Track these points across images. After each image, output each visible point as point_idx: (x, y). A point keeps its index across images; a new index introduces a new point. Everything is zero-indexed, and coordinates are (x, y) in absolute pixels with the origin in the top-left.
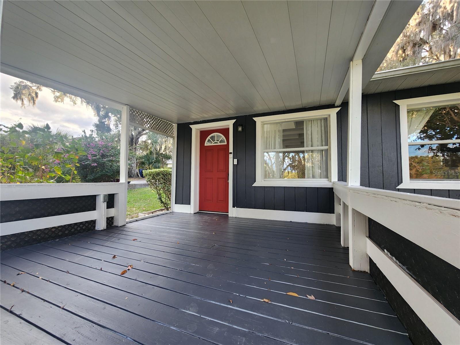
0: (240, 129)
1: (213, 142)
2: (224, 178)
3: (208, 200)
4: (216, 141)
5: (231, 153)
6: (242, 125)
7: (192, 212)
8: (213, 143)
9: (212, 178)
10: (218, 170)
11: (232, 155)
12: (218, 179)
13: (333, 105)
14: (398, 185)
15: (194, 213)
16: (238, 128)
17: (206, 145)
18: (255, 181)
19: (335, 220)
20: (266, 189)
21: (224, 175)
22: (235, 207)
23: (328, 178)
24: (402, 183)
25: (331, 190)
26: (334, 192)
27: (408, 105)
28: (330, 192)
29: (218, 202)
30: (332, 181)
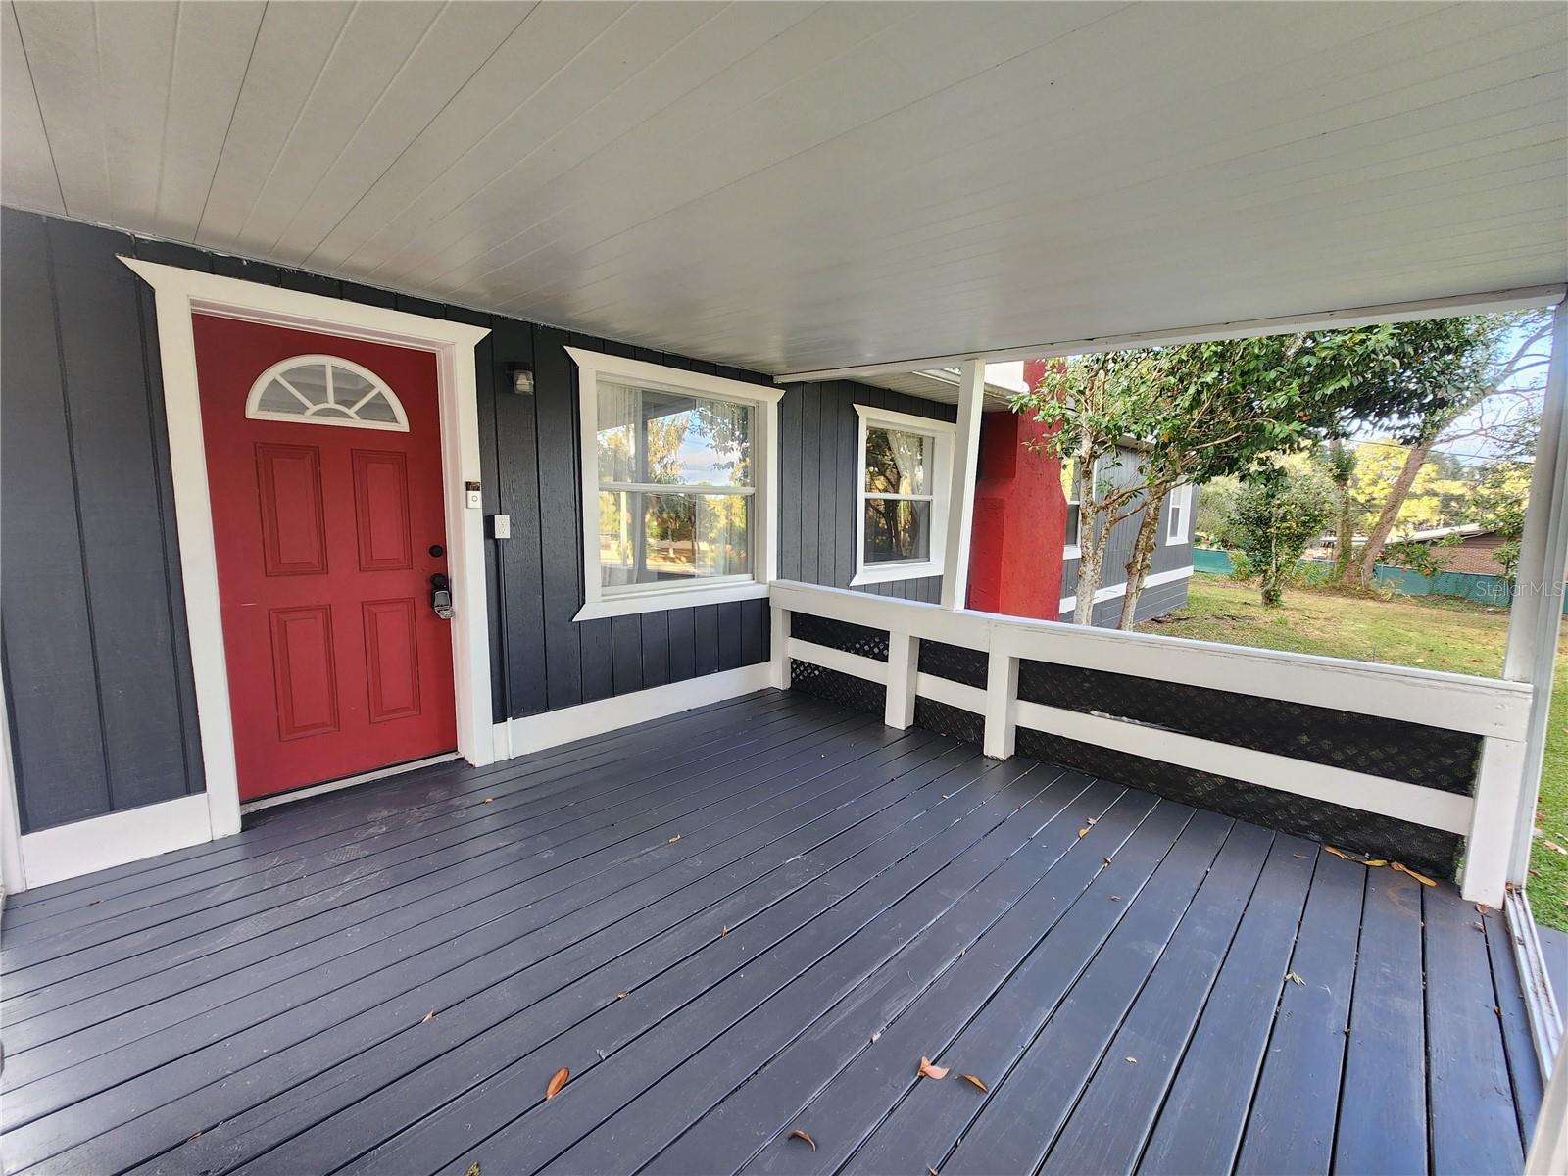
0: (524, 383)
1: (313, 408)
2: (401, 600)
3: (305, 728)
4: (332, 404)
5: (469, 486)
6: (524, 367)
8: (315, 414)
9: (327, 610)
10: (363, 563)
11: (478, 494)
12: (366, 608)
13: (772, 378)
14: (851, 580)
15: (243, 831)
16: (512, 377)
17: (253, 411)
18: (581, 602)
19: (773, 675)
20: (616, 626)
21: (403, 584)
22: (509, 720)
23: (752, 573)
24: (855, 573)
25: (765, 603)
26: (770, 607)
27: (868, 420)
28: (761, 608)
29: (378, 719)
30: (768, 581)
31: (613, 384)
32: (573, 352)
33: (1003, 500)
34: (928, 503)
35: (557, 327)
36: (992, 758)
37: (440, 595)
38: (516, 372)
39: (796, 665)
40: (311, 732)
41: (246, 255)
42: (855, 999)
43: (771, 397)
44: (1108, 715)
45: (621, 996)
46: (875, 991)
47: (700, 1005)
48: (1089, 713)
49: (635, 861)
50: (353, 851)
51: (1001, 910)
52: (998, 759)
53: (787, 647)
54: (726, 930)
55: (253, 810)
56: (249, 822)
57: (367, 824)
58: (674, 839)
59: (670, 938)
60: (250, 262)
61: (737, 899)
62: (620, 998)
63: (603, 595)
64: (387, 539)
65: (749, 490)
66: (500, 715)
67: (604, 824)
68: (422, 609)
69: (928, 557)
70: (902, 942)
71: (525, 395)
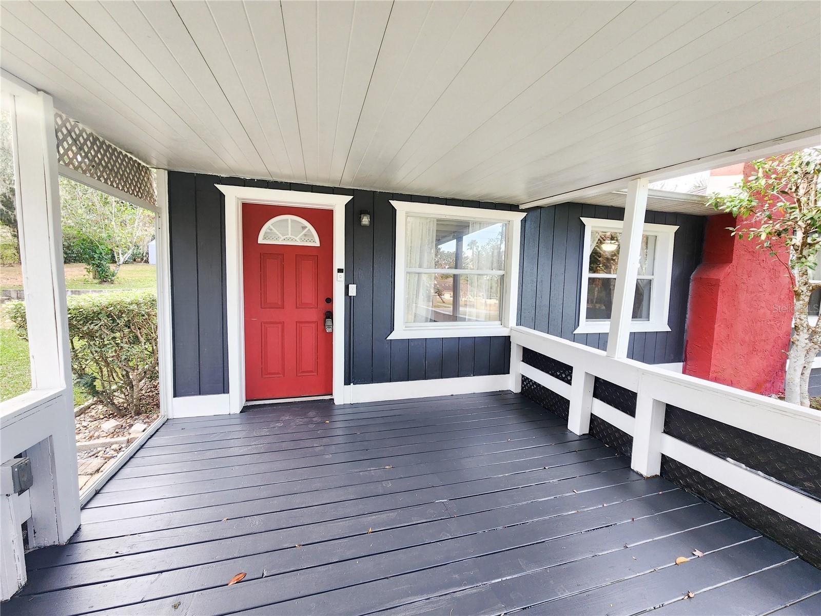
0: (366, 220)
1: (283, 238)
2: (313, 322)
3: (270, 374)
4: (290, 236)
5: (340, 271)
6: (365, 212)
7: (237, 410)
8: (283, 241)
9: (282, 323)
10: (298, 305)
11: (343, 275)
12: (298, 324)
13: (518, 206)
14: (575, 329)
15: (241, 412)
16: (360, 217)
17: (261, 240)
18: (392, 329)
19: (510, 383)
20: (412, 344)
21: (314, 315)
22: (352, 384)
23: (501, 321)
24: (578, 325)
25: (507, 340)
26: (511, 342)
27: (592, 227)
28: (506, 342)
29: (299, 375)
30: (510, 327)
31: (421, 217)
32: (394, 203)
33: (718, 280)
34: (650, 281)
35: (386, 191)
36: (637, 473)
37: (328, 322)
38: (362, 215)
39: (525, 379)
40: (273, 376)
41: (256, 178)
42: (405, 610)
43: (517, 218)
44: (743, 466)
45: (296, 546)
46: (423, 611)
47: (324, 570)
48: (724, 459)
49: (361, 473)
50: (265, 432)
51: (558, 595)
52: (641, 475)
53: (519, 368)
54: (370, 530)
55: (249, 405)
56: (245, 409)
57: (278, 421)
58: (388, 467)
59: (341, 523)
60: (257, 180)
61: (391, 514)
62: (295, 547)
63: (406, 327)
64: (308, 295)
65: (502, 272)
66: (347, 382)
67: (363, 448)
68: (321, 327)
69: (648, 318)
70: (465, 585)
71: (365, 226)
